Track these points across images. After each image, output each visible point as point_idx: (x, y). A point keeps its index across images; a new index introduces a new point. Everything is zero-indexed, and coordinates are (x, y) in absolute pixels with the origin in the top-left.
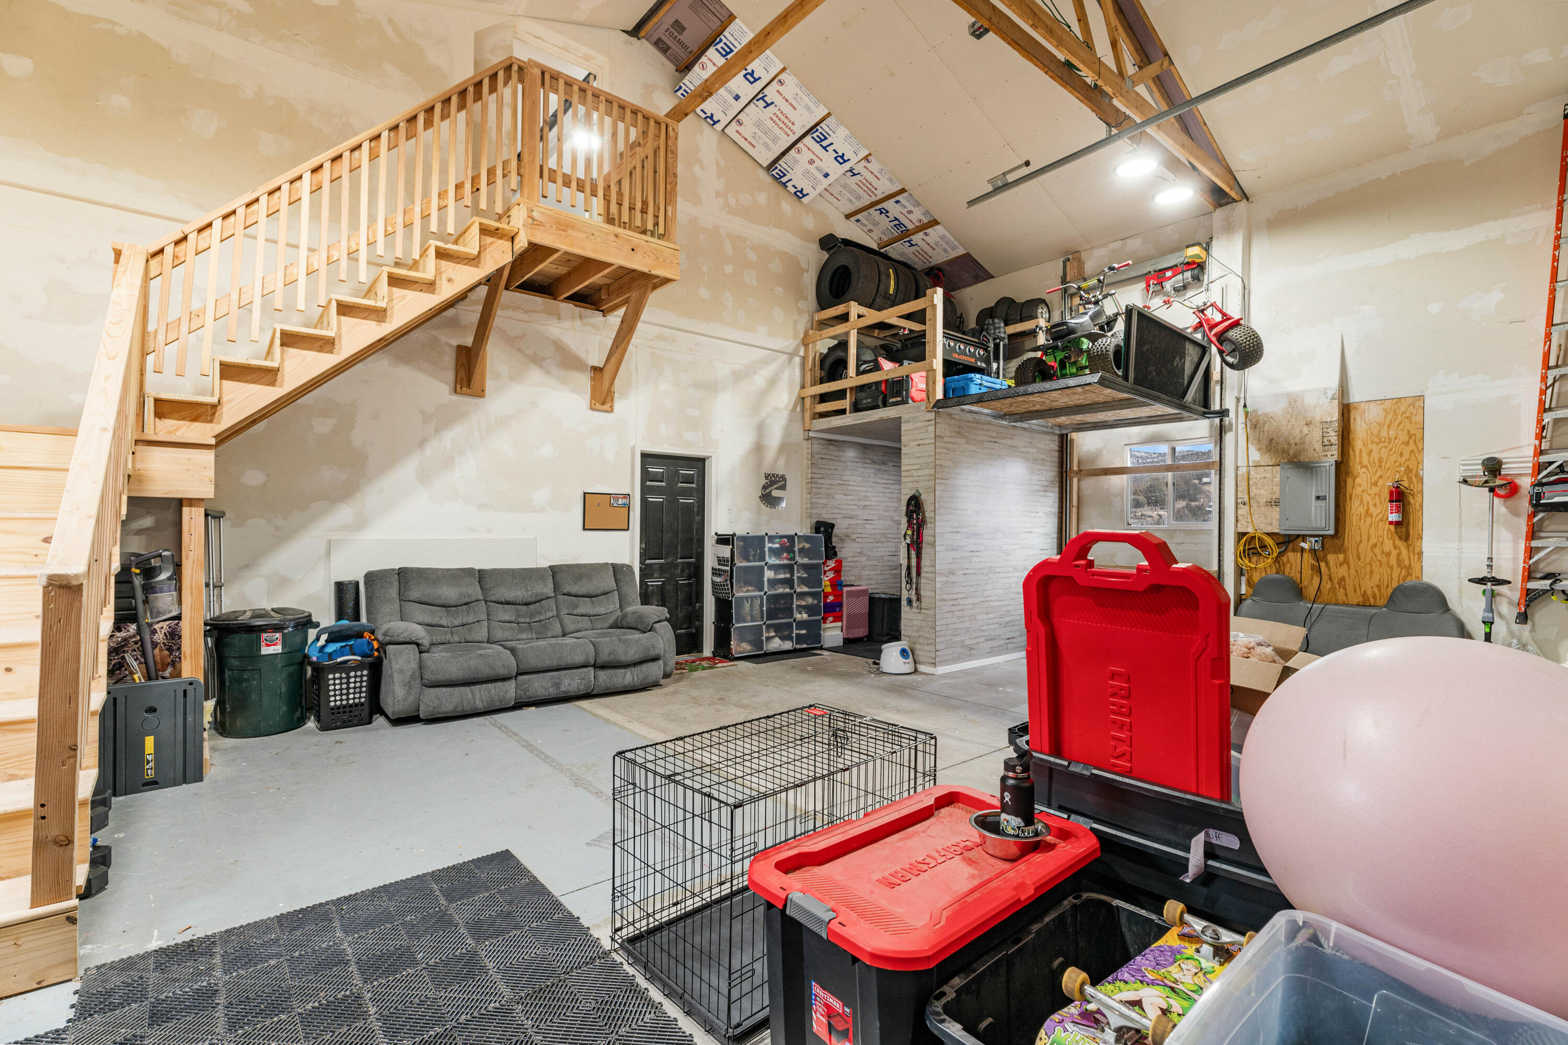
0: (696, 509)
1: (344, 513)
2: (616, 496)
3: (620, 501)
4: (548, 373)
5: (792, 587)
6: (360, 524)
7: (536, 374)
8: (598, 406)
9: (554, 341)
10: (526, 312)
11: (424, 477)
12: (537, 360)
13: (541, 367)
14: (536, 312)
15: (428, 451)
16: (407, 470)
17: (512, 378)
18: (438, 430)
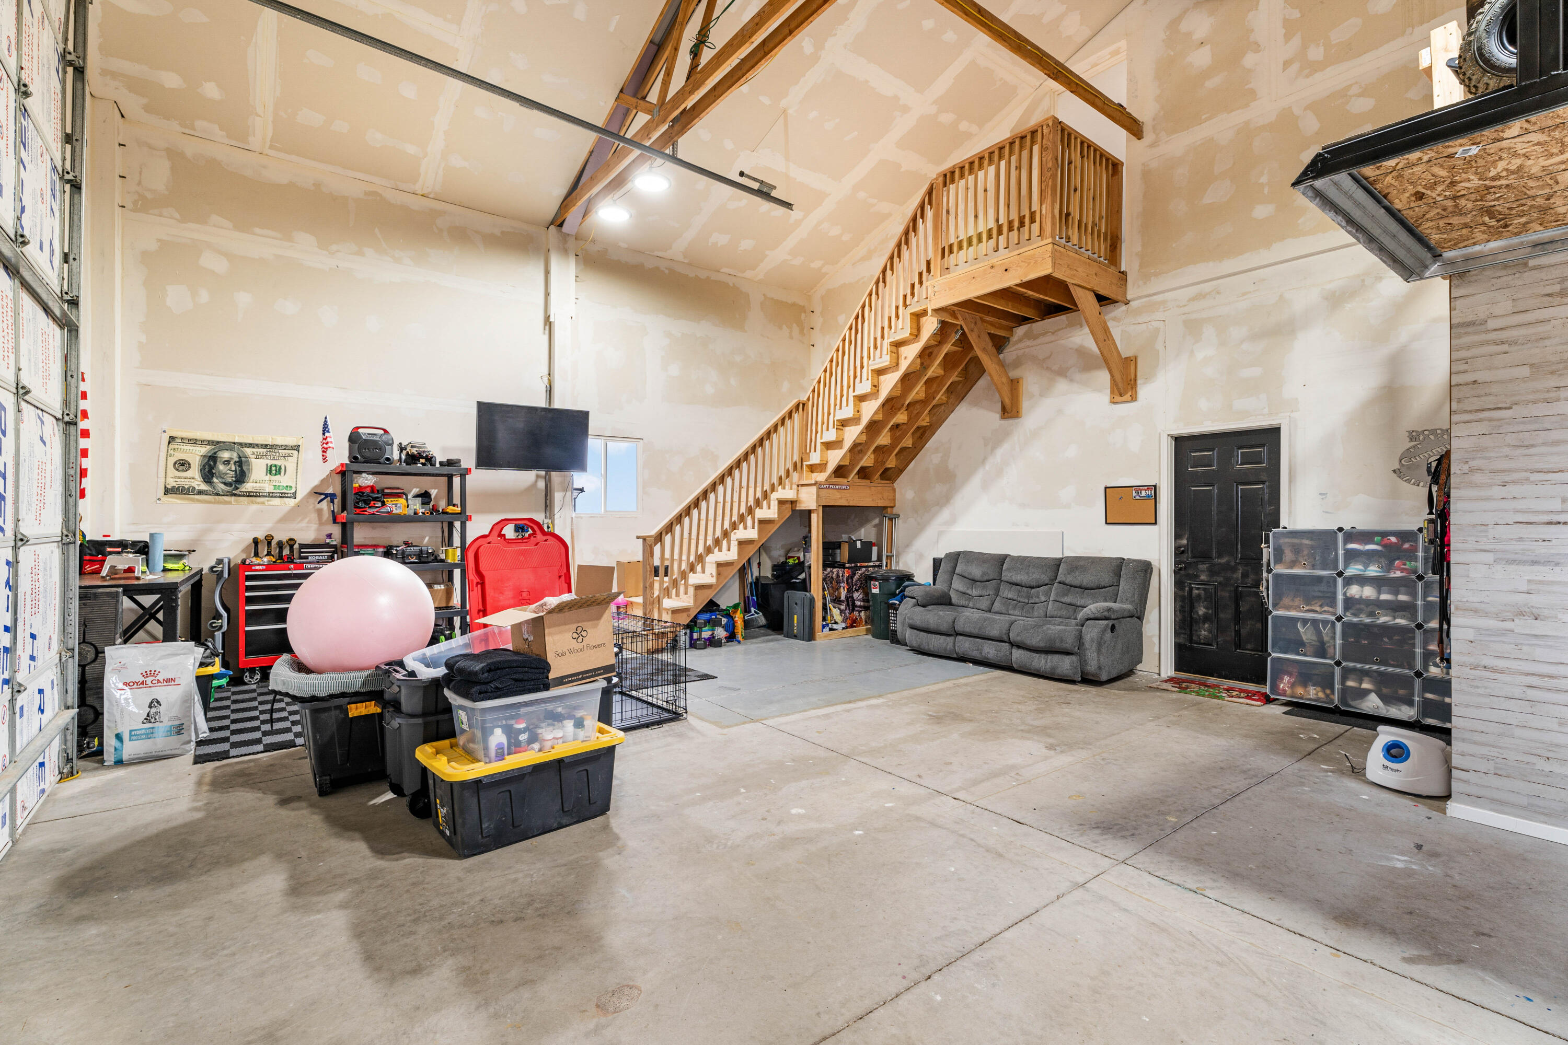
0: (1266, 497)
1: (945, 514)
2: (1138, 488)
3: (1143, 493)
4: (1071, 380)
5: (1413, 617)
6: (953, 521)
7: (1062, 385)
8: (1118, 398)
9: (1076, 350)
10: (1053, 333)
11: (985, 486)
12: (1062, 373)
13: (1066, 376)
14: (1062, 329)
15: (987, 467)
16: (976, 481)
17: (1041, 395)
18: (993, 449)
